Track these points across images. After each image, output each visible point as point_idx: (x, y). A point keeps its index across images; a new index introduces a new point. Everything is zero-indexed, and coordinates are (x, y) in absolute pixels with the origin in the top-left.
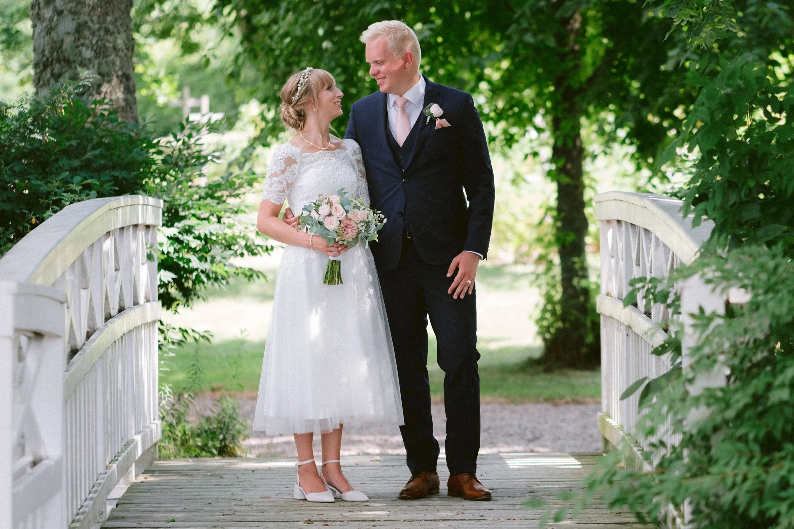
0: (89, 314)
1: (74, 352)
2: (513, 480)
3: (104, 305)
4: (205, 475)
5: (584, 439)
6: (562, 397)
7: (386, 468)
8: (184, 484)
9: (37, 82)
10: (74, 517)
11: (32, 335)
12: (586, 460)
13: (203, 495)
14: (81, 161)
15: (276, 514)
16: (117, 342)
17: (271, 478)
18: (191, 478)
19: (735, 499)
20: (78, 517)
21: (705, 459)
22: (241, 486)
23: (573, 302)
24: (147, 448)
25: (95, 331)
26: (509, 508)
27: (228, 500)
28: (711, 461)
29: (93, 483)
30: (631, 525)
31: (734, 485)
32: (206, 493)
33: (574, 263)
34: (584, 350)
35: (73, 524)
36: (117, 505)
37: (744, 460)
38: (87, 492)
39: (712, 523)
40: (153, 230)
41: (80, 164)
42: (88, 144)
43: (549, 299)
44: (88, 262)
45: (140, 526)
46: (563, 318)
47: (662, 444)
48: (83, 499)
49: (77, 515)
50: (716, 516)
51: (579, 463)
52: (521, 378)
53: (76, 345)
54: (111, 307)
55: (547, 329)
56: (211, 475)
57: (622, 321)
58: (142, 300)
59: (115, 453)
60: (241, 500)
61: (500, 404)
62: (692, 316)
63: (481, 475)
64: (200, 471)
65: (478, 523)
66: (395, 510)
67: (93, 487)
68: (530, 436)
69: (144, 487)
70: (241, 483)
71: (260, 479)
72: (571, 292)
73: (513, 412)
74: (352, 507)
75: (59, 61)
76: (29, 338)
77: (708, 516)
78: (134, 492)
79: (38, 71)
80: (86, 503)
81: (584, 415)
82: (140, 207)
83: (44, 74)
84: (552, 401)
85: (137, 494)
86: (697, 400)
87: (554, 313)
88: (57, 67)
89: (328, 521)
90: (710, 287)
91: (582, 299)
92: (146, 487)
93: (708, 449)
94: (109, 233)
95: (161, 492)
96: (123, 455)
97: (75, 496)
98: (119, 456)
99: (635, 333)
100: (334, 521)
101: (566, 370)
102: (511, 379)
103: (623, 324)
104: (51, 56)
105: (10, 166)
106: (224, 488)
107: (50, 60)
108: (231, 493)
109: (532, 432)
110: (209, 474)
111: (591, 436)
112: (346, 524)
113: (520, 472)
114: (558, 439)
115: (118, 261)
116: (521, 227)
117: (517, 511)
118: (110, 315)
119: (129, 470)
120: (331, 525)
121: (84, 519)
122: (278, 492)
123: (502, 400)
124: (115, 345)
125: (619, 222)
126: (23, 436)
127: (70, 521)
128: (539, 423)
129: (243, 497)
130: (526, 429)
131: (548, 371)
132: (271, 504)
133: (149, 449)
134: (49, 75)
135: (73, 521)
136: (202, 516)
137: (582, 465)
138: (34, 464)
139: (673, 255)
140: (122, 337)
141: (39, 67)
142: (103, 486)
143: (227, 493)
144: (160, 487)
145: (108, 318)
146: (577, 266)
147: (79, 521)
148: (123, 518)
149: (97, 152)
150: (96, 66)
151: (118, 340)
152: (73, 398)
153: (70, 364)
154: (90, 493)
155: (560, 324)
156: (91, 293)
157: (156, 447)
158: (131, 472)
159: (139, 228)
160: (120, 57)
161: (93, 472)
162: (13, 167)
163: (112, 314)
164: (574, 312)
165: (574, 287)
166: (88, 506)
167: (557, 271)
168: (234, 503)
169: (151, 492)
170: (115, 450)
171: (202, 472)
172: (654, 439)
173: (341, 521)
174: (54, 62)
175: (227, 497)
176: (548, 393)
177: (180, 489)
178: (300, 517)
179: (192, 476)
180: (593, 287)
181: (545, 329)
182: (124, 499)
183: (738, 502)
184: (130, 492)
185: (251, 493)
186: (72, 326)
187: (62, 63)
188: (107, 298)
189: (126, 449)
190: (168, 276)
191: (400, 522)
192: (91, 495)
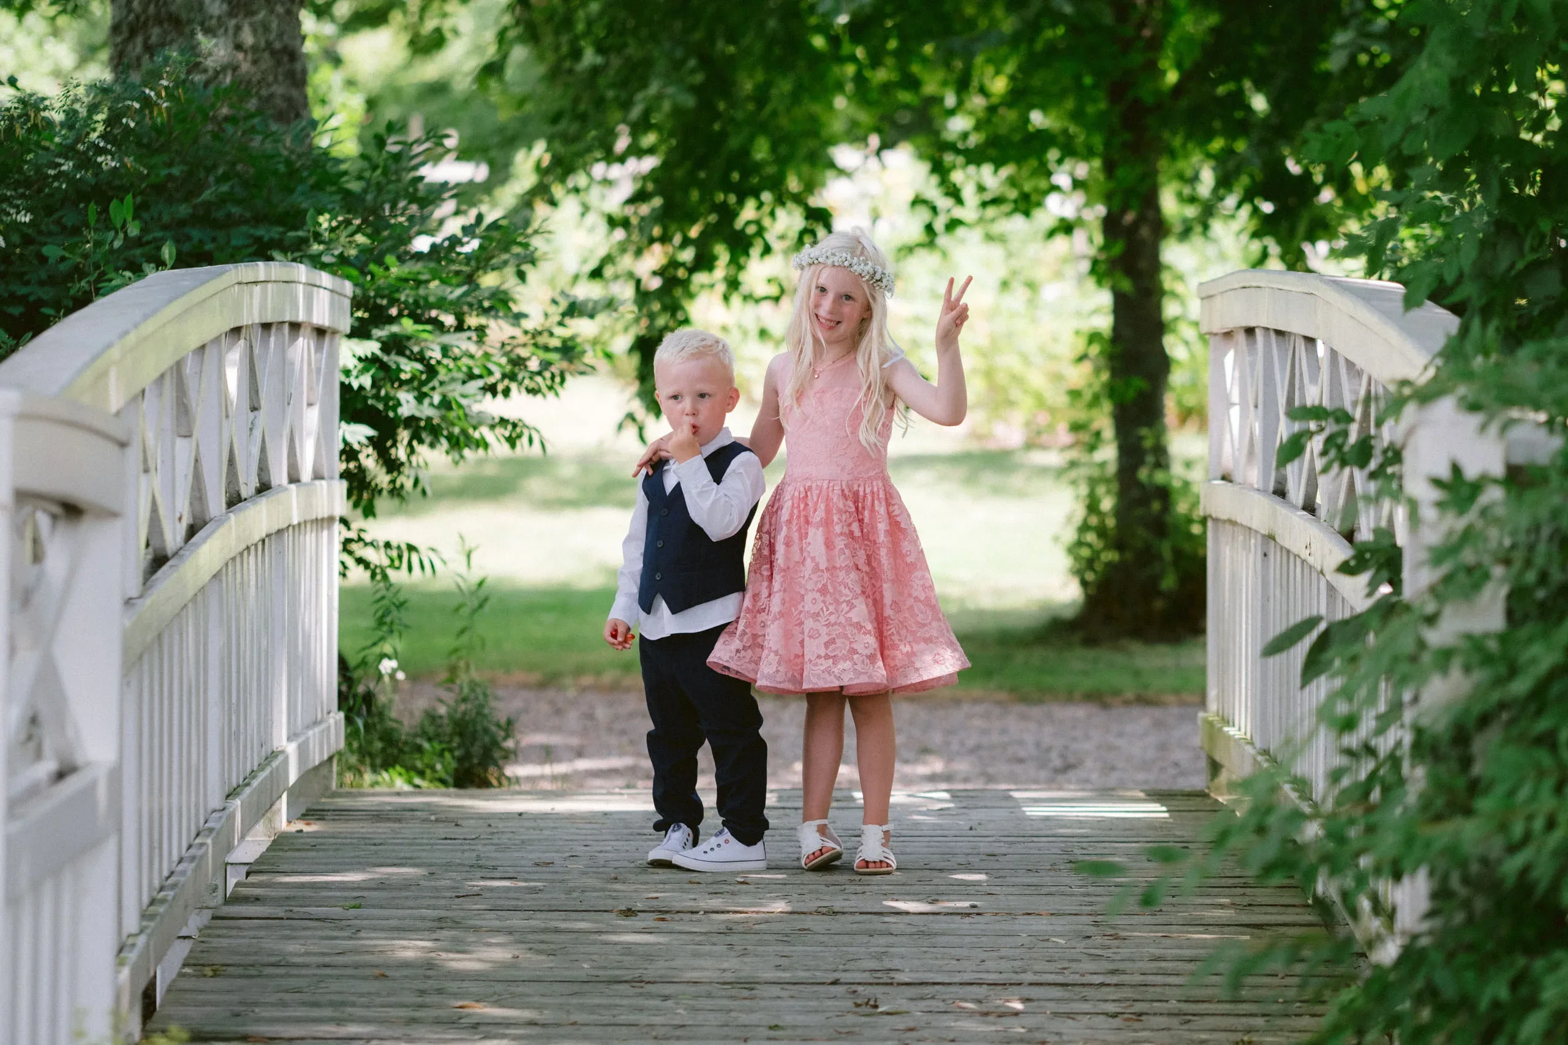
0: (193, 489)
1: (159, 561)
2: (1035, 839)
3: (224, 475)
4: (425, 820)
5: (1162, 770)
6: (1116, 693)
7: (781, 811)
8: (383, 836)
9: (115, 61)
10: (155, 893)
11: (57, 510)
12: (1176, 803)
13: (419, 858)
14: (195, 207)
15: (563, 896)
16: (253, 548)
17: (556, 828)
18: (397, 825)
19: (1526, 870)
20: (162, 894)
21: (1461, 783)
22: (496, 841)
23: (1139, 512)
24: (311, 766)
25: (205, 523)
26: (1027, 892)
27: (468, 869)
28: (1475, 787)
29: (197, 827)
30: (1274, 928)
31: (1527, 838)
32: (424, 854)
33: (1141, 438)
34: (1159, 604)
35: (152, 908)
36: (248, 874)
37: (1548, 784)
38: (185, 845)
39: (1470, 920)
40: (332, 340)
41: (190, 211)
42: (207, 177)
43: (1092, 506)
44: (191, 384)
45: (290, 915)
46: (1118, 543)
47: (1369, 750)
48: (175, 858)
49: (162, 889)
50: (1480, 904)
51: (1164, 809)
52: (1038, 655)
53: (164, 549)
54: (241, 480)
55: (1090, 563)
56: (437, 821)
57: (1254, 527)
58: (306, 474)
59: (245, 770)
60: (495, 868)
61: (999, 703)
62: (1437, 482)
63: (971, 829)
64: (416, 813)
65: (967, 920)
66: (799, 891)
67: (198, 835)
68: (1057, 762)
69: (302, 841)
70: (496, 836)
71: (534, 829)
72: (1135, 493)
73: (1023, 717)
74: (715, 886)
75: (159, 22)
76: (54, 517)
77: (1467, 904)
78: (282, 850)
79: (119, 39)
80: (181, 867)
81: (1158, 725)
82: (301, 287)
83: (130, 47)
84: (1098, 698)
85: (288, 854)
86: (1445, 656)
87: (1102, 532)
88: (155, 32)
89: (667, 912)
90: (1476, 419)
91: (1156, 506)
92: (308, 840)
93: (1466, 762)
94: (236, 331)
95: (337, 850)
96: (262, 775)
97: (157, 851)
98: (254, 778)
99: (1282, 548)
100: (678, 912)
101: (1125, 642)
102: (1020, 656)
103: (1256, 532)
104: (145, 10)
105: (56, 216)
106: (461, 844)
107: (142, 19)
108: (474, 855)
109: (1062, 756)
110: (433, 818)
111: (1176, 764)
112: (703, 917)
113: (1048, 823)
114: (1113, 768)
115: (257, 392)
116: (1037, 380)
117: (1043, 897)
118: (239, 495)
119: (275, 807)
120: (673, 920)
121: (174, 898)
122: (567, 854)
123: (1003, 695)
124: (249, 554)
125: (1250, 331)
126: (34, 721)
127: (146, 900)
128: (1074, 739)
129: (499, 863)
130: (1049, 749)
131: (1090, 642)
132: (555, 877)
133: (316, 768)
134: (139, 49)
135: (153, 902)
136: (416, 898)
137: (1168, 811)
138: (60, 776)
139: (1369, 384)
140: (263, 541)
141: (121, 33)
142: (218, 834)
143: (467, 854)
144: (334, 841)
145: (234, 500)
146: (1148, 443)
147: (163, 901)
148: (257, 899)
149: (225, 188)
150: (231, 32)
151: (256, 545)
152: (156, 654)
153: (149, 583)
154: (190, 847)
155: (1110, 556)
156: (198, 446)
157: (331, 766)
158: (280, 810)
159: (302, 330)
160: (278, 16)
161: (197, 805)
162: (61, 218)
163: (244, 495)
164: (1141, 532)
165: (1139, 484)
166: (183, 873)
167: (1108, 453)
168: (479, 875)
169: (318, 850)
170: (245, 763)
171: (419, 813)
172: (1352, 740)
173: (692, 912)
174: (150, 23)
175: (466, 862)
176: (1088, 684)
177: (375, 845)
178: (611, 902)
179: (399, 821)
180: (1176, 484)
181: (1083, 563)
182: (263, 863)
183: (1535, 874)
184: (274, 850)
185: (516, 854)
186: (154, 509)
187: (166, 25)
188: (231, 462)
189: (269, 764)
190: (359, 433)
191: (810, 917)
192: (192, 851)
